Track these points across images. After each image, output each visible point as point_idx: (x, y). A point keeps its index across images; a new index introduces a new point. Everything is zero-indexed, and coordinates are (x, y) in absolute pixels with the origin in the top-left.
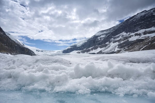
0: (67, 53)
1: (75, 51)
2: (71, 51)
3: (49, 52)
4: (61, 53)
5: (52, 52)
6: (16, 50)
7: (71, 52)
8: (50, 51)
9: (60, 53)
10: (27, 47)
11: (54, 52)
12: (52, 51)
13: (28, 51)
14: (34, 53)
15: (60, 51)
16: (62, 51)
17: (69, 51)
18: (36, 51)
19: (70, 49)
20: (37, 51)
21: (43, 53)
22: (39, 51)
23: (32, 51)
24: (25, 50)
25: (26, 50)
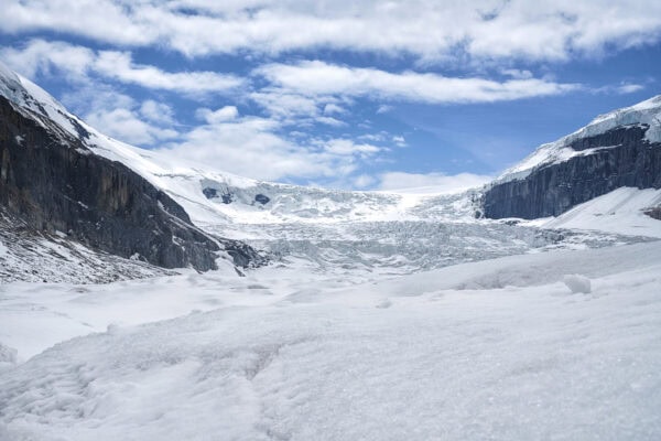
0: (538, 215)
1: (621, 193)
2: (577, 198)
3: (333, 207)
4: (469, 220)
5: (361, 208)
6: (21, 185)
7: (574, 202)
8: (345, 198)
9: (446, 220)
10: (113, 158)
11: (391, 201)
12: (360, 200)
13: (131, 198)
14: (185, 217)
15: (446, 201)
16: (472, 193)
17: (552, 193)
18: (203, 199)
19: (565, 166)
20: (210, 193)
21: (276, 220)
22: (227, 200)
23: (160, 195)
24: (106, 184)
25: (115, 185)
